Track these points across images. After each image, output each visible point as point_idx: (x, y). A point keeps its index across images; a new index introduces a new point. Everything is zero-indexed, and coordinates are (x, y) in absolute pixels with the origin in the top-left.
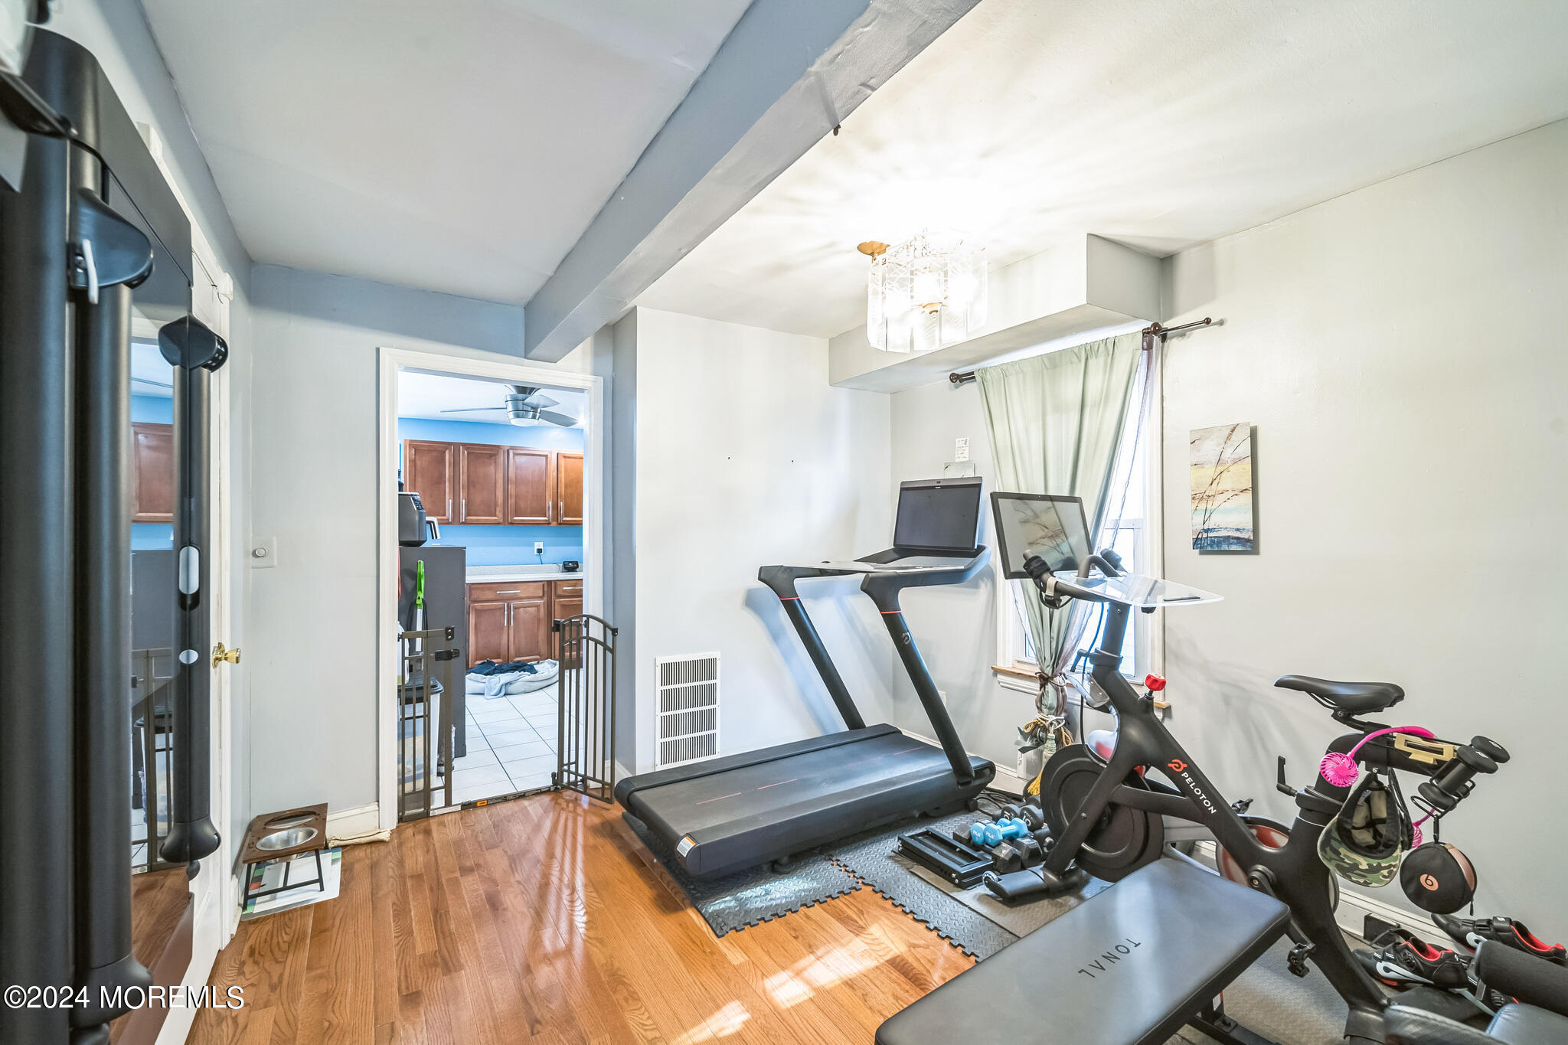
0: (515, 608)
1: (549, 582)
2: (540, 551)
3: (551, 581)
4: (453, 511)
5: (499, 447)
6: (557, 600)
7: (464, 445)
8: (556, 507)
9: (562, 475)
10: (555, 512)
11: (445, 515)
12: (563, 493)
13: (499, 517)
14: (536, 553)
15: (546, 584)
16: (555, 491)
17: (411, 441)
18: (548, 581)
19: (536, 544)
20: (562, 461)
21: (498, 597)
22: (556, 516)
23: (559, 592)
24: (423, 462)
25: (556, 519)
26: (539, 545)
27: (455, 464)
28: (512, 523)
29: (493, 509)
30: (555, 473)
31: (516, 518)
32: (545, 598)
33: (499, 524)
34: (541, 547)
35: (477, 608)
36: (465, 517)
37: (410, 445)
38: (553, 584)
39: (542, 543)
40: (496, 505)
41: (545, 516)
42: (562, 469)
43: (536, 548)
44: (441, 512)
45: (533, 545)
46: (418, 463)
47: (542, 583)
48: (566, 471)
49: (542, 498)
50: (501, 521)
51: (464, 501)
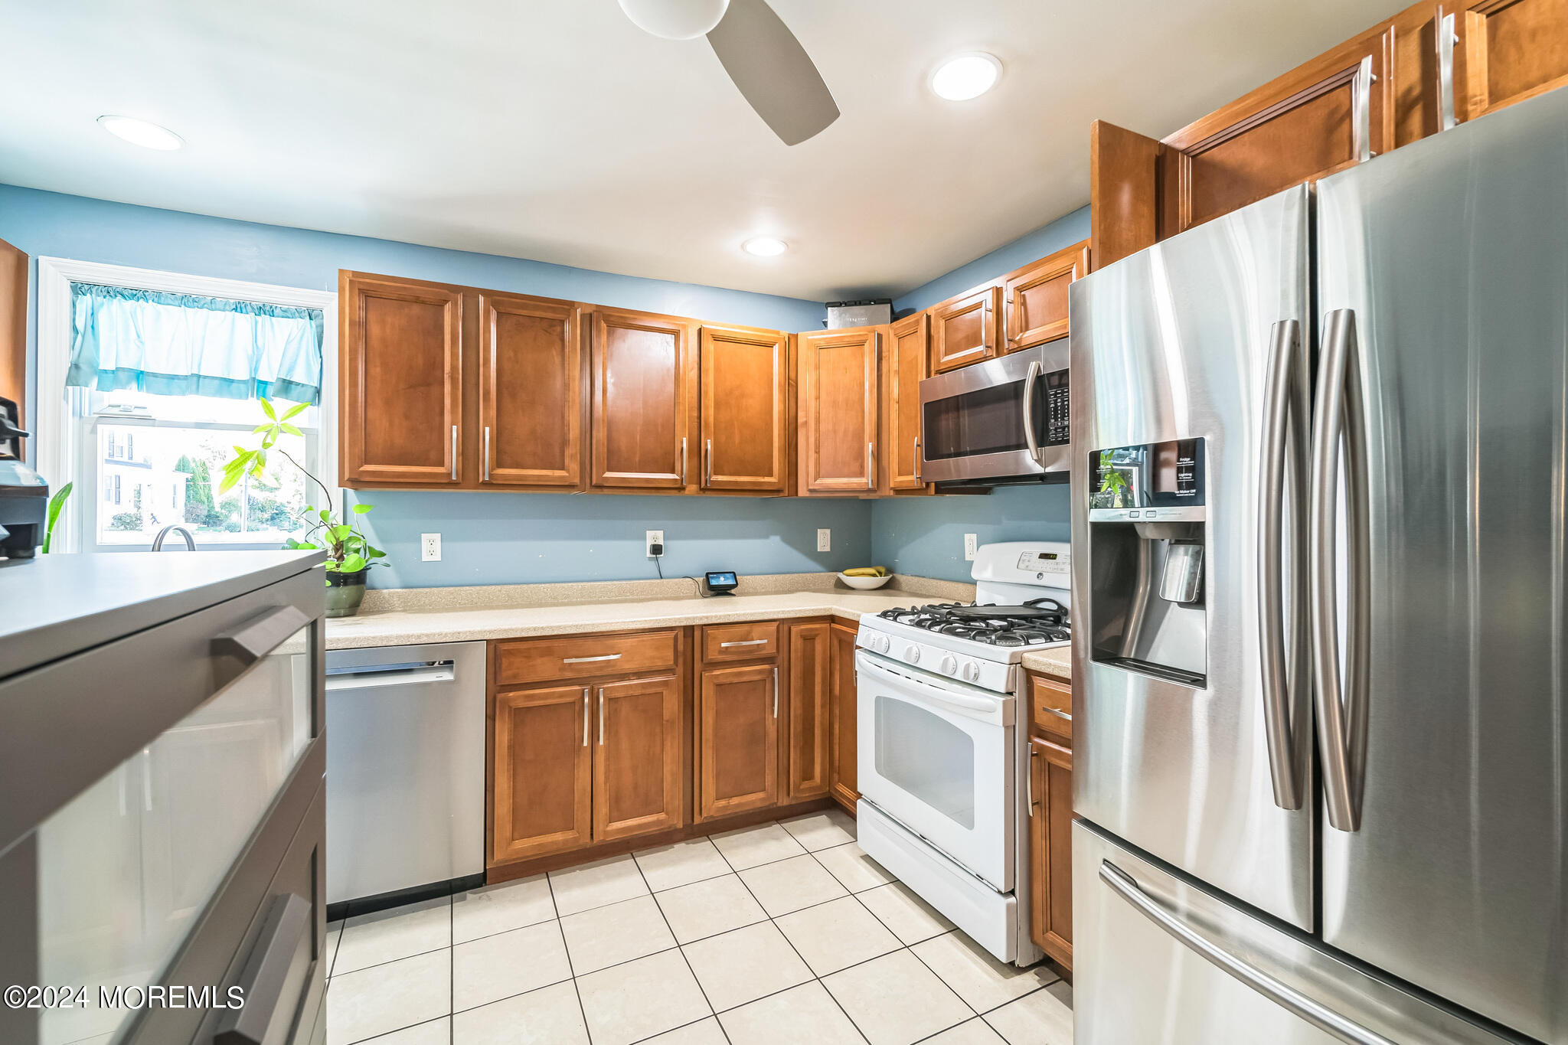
0: (610, 700)
1: (689, 630)
2: (657, 550)
3: (692, 627)
4: (463, 453)
5: (571, 305)
6: (706, 675)
7: (487, 293)
8: (697, 450)
9: (709, 379)
10: (695, 461)
11: (441, 464)
12: (711, 420)
13: (571, 472)
14: (648, 554)
15: (681, 634)
16: (695, 414)
17: (355, 274)
18: (685, 628)
19: (650, 534)
20: (709, 346)
21: (568, 675)
22: (696, 471)
23: (713, 655)
24: (387, 325)
25: (695, 478)
26: (655, 536)
27: (471, 341)
28: (600, 487)
29: (557, 450)
30: (694, 373)
31: (608, 474)
32: (680, 670)
33: (572, 486)
34: (661, 542)
35: (513, 704)
36: (492, 469)
37: (351, 282)
38: (697, 634)
39: (660, 534)
40: (564, 443)
41: (673, 471)
42: (709, 364)
43: (649, 543)
44: (433, 455)
45: (644, 538)
46: (375, 330)
47: (672, 634)
48: (717, 369)
49: (668, 430)
50: (577, 481)
51: (487, 429)
